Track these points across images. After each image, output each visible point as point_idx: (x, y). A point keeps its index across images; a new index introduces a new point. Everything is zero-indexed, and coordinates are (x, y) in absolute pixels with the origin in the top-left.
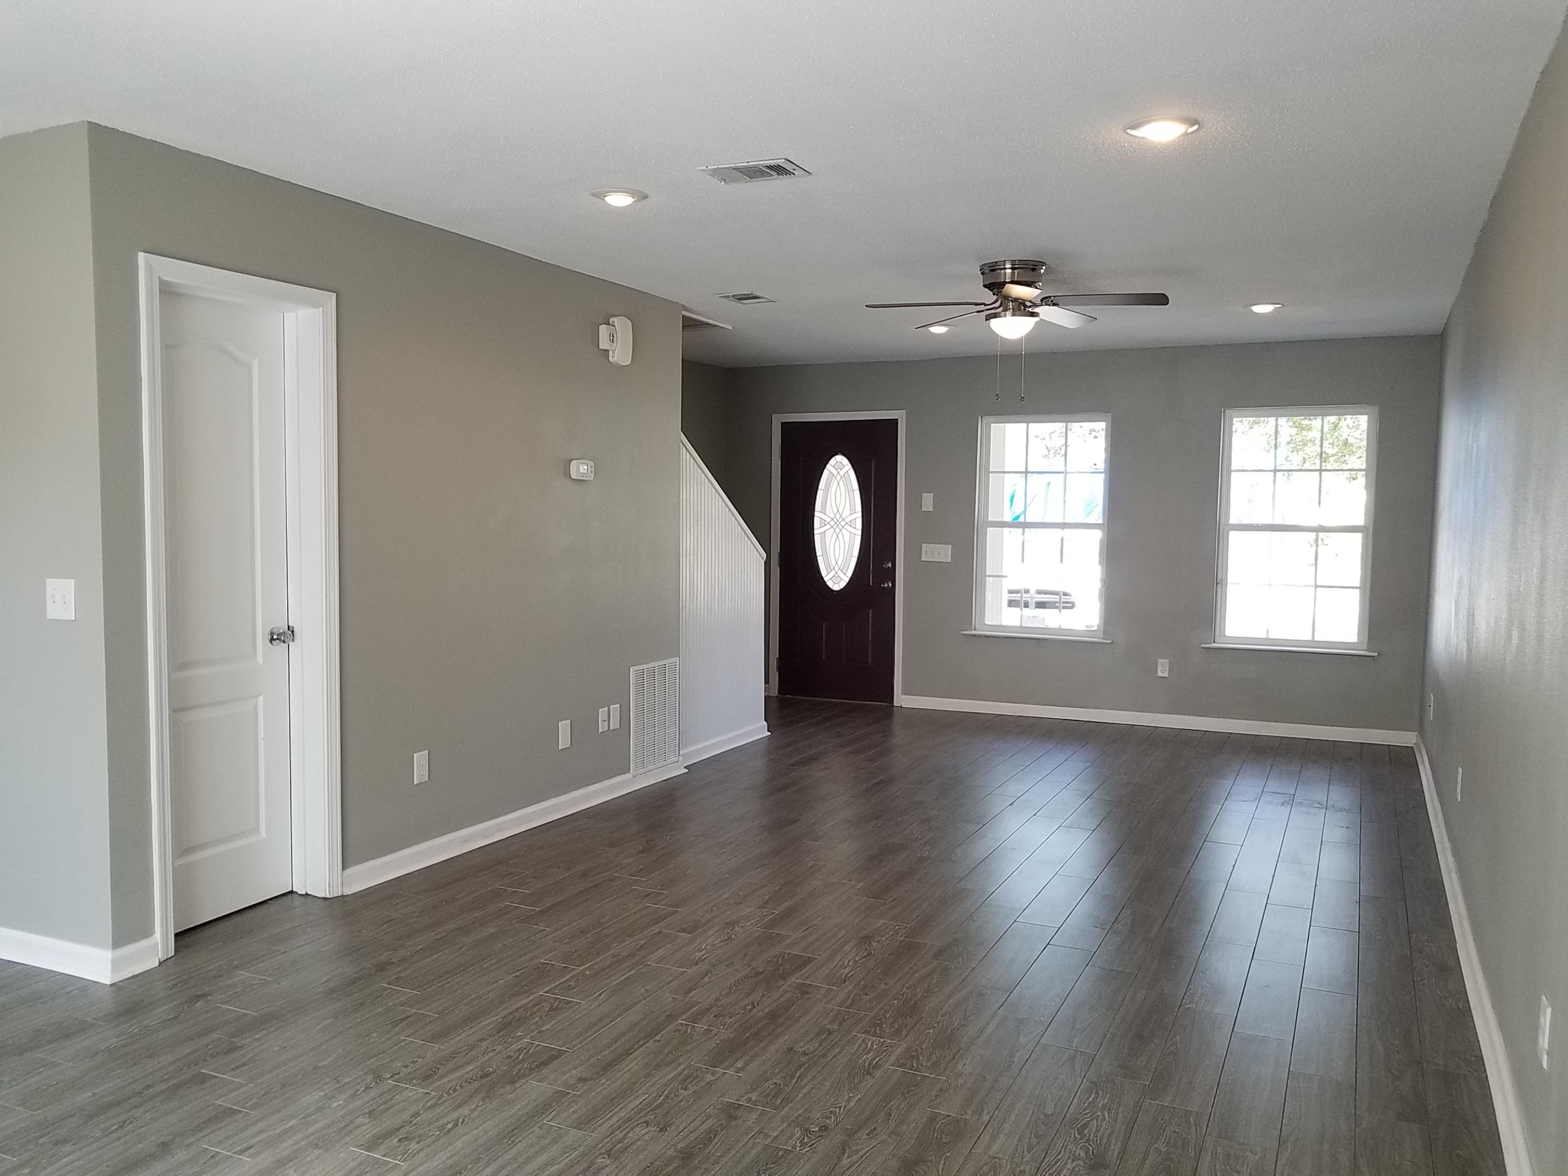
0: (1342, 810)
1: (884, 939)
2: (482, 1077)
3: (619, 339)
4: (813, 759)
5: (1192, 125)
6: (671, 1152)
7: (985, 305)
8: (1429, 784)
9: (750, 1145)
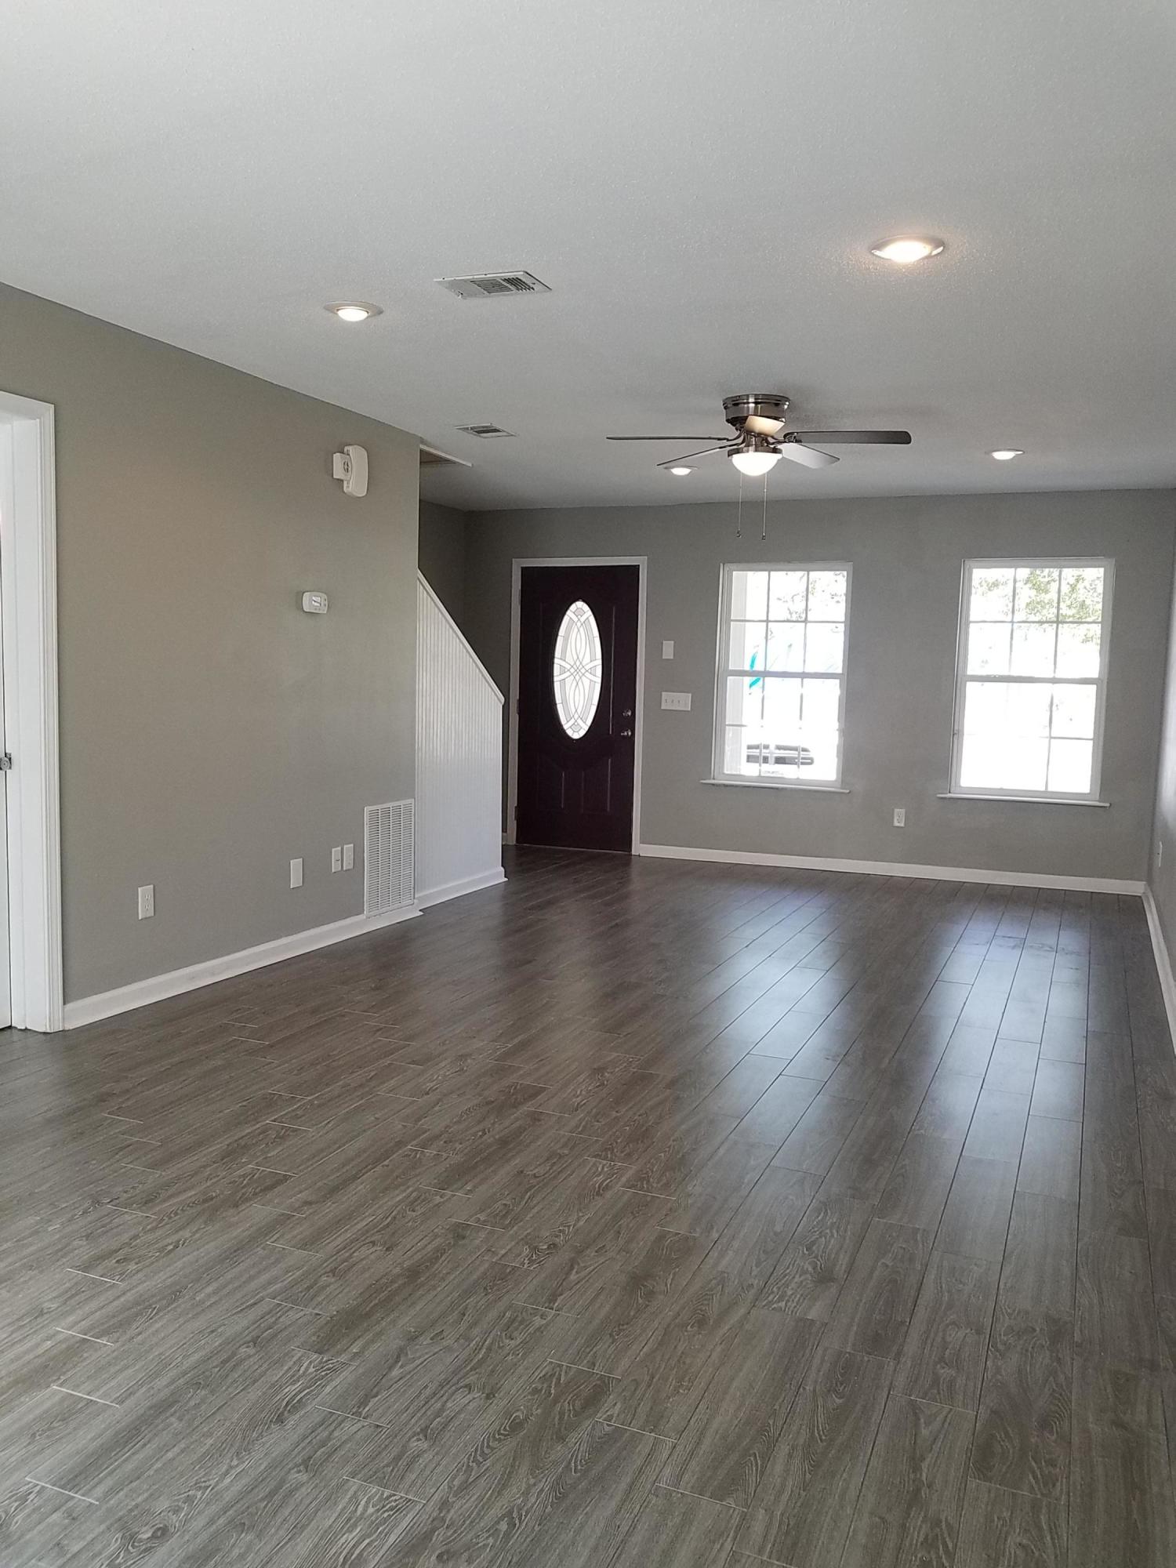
0: (1072, 953)
1: (617, 1069)
2: (205, 1201)
3: (354, 470)
4: (550, 903)
5: (937, 247)
6: (398, 1270)
7: (728, 440)
8: (1156, 930)
9: (478, 1262)
